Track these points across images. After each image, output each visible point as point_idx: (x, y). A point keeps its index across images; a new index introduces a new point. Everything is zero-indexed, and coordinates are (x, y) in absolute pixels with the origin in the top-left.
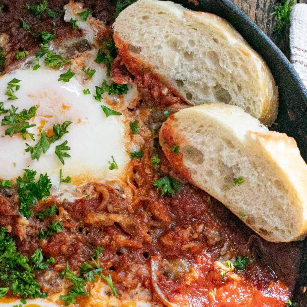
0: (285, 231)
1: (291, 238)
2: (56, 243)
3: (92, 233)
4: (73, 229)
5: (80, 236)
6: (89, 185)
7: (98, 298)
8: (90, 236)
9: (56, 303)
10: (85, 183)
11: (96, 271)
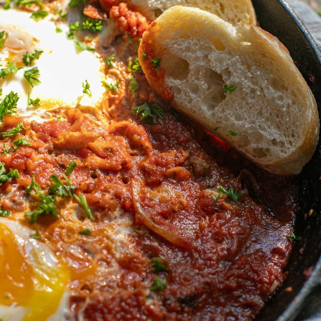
0: (285, 142)
1: (293, 149)
2: (22, 156)
3: (63, 155)
4: (42, 149)
5: (49, 157)
6: (60, 109)
7: (70, 220)
8: (61, 158)
9: (19, 222)
10: (56, 107)
11: (68, 188)
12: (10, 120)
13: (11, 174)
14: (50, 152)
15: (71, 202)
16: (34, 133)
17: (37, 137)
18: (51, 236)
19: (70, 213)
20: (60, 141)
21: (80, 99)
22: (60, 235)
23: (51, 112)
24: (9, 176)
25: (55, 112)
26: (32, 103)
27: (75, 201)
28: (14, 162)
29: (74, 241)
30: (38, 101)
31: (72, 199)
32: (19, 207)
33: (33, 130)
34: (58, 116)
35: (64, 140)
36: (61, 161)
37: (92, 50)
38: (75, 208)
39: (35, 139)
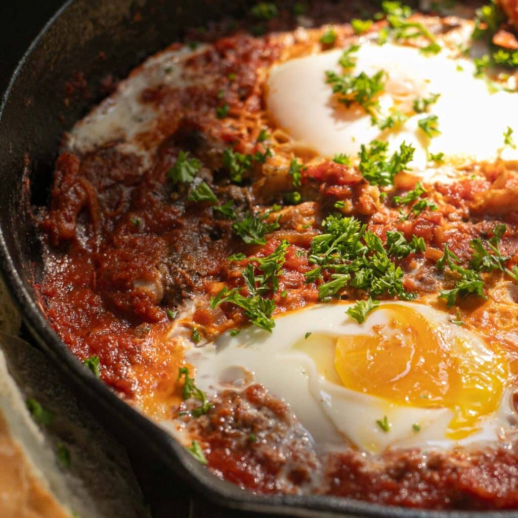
2: (427, 221)
3: (485, 221)
4: (453, 215)
5: (465, 226)
6: (474, 164)
7: (503, 302)
8: (482, 225)
9: (430, 306)
10: (467, 163)
11: (497, 259)
12: (405, 181)
13: (414, 242)
14: (465, 220)
15: (502, 279)
16: (439, 195)
17: (445, 201)
18: (478, 323)
19: (503, 294)
20: (479, 204)
21: (500, 151)
22: (491, 320)
23: (461, 170)
24: (413, 247)
25: (467, 170)
26: (433, 159)
27: (507, 277)
28: (416, 228)
29: (511, 327)
30: (441, 155)
31: (503, 274)
32: (428, 287)
33: (438, 191)
34: (471, 174)
35: (485, 200)
36: (483, 229)
37: (511, 91)
38: (508, 287)
39: (442, 202)
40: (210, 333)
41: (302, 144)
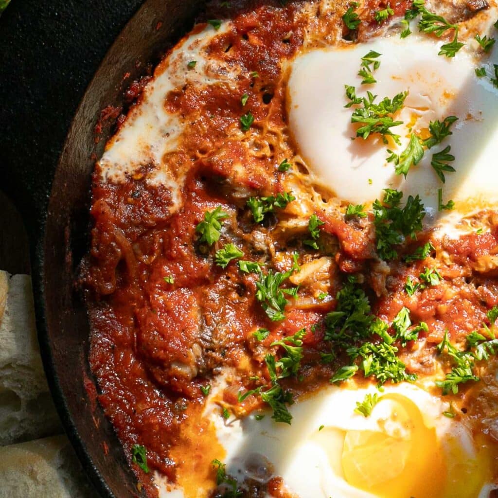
2: (431, 302)
3: (485, 288)
4: (457, 280)
5: (467, 289)
6: (482, 213)
8: (482, 291)
9: (428, 390)
10: (476, 211)
11: (490, 344)
14: (468, 281)
16: (446, 255)
17: (451, 260)
20: (481, 269)
23: (469, 218)
24: (415, 332)
25: (475, 218)
28: (421, 311)
32: (428, 370)
33: (445, 249)
36: (483, 297)
39: (449, 262)
40: (239, 411)
41: (321, 181)
